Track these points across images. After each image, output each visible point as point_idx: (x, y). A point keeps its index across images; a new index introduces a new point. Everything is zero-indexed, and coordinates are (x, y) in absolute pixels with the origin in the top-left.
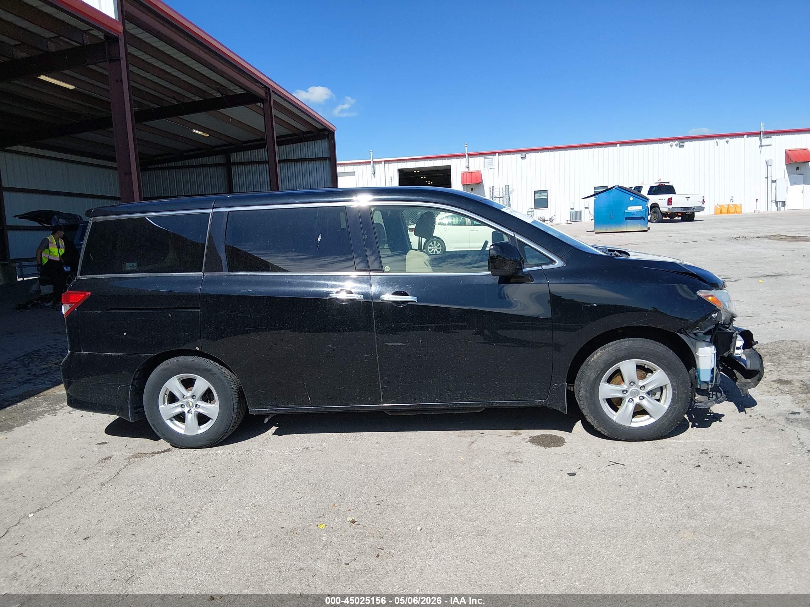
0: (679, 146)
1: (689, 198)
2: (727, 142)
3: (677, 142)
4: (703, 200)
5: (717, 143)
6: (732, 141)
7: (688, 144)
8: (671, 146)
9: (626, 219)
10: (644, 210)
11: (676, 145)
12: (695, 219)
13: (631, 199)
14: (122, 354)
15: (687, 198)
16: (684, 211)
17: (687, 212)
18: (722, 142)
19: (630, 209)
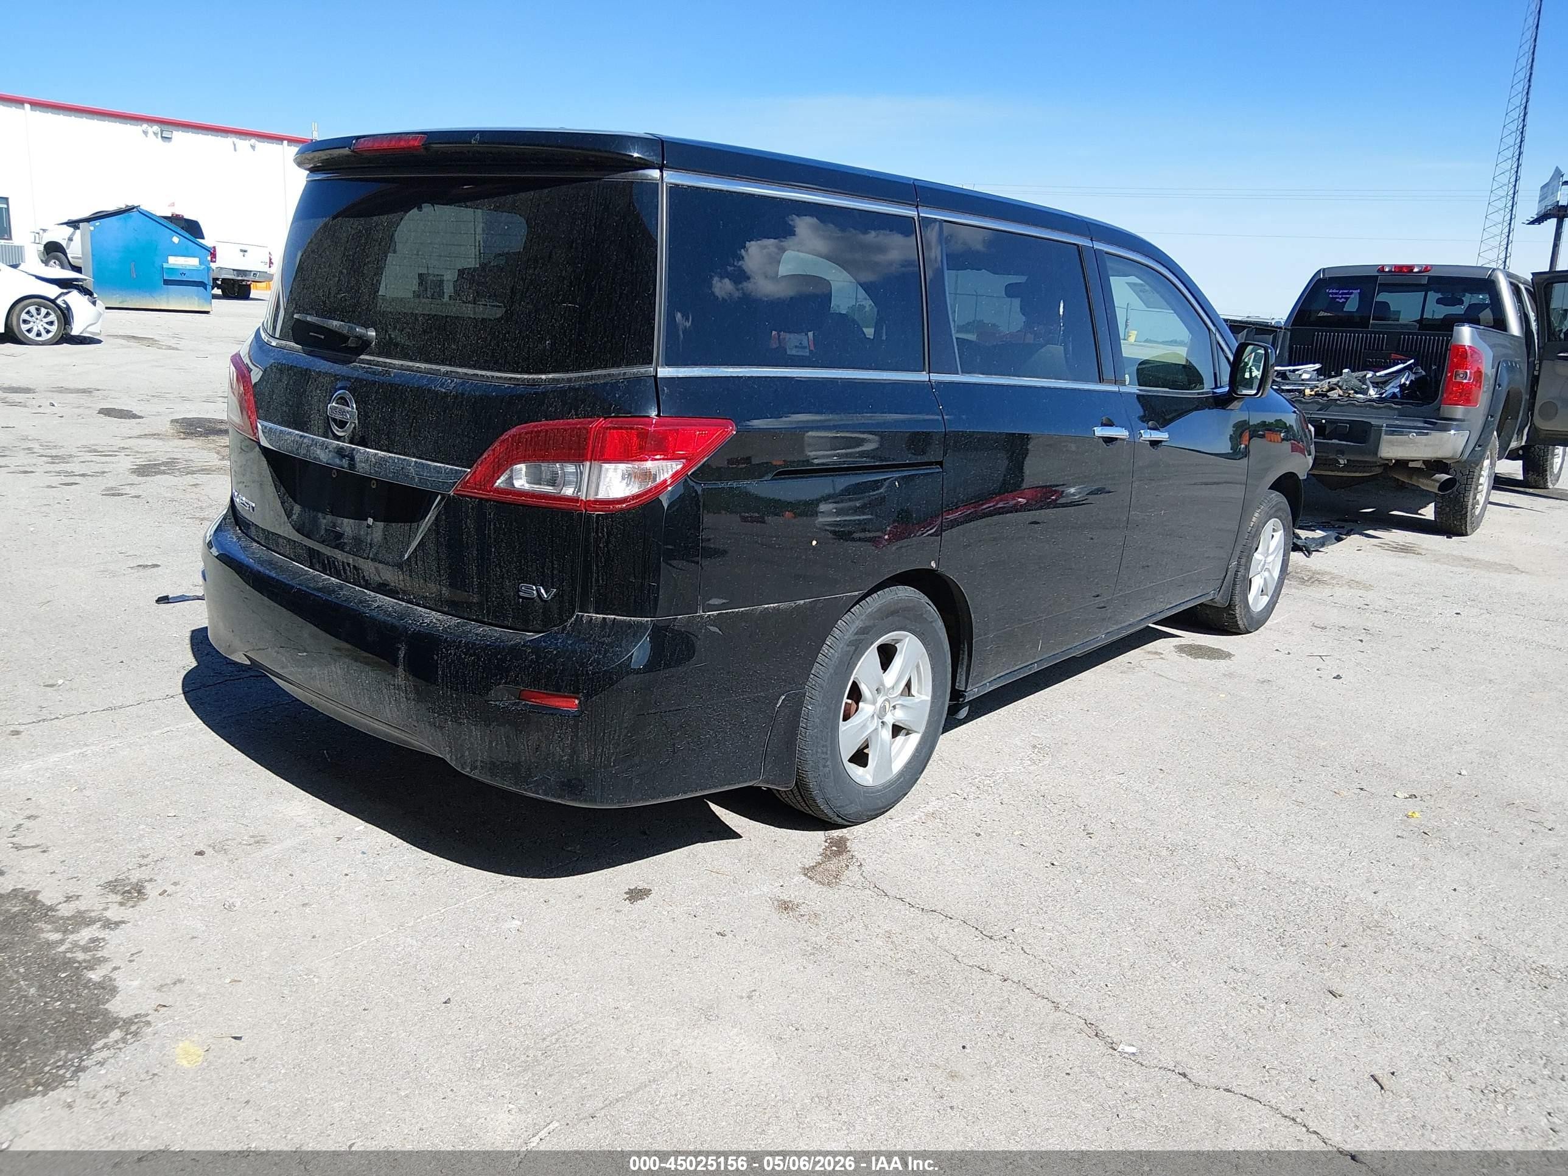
0: (162, 137)
1: (245, 251)
2: (253, 147)
3: (156, 128)
4: (270, 259)
5: (235, 145)
6: (264, 147)
7: (179, 137)
8: (145, 133)
9: (167, 282)
10: (203, 267)
11: (155, 134)
12: (251, 296)
13: (176, 240)
14: (802, 602)
15: (242, 251)
16: (240, 278)
17: (243, 280)
18: (244, 144)
19: (174, 261)
